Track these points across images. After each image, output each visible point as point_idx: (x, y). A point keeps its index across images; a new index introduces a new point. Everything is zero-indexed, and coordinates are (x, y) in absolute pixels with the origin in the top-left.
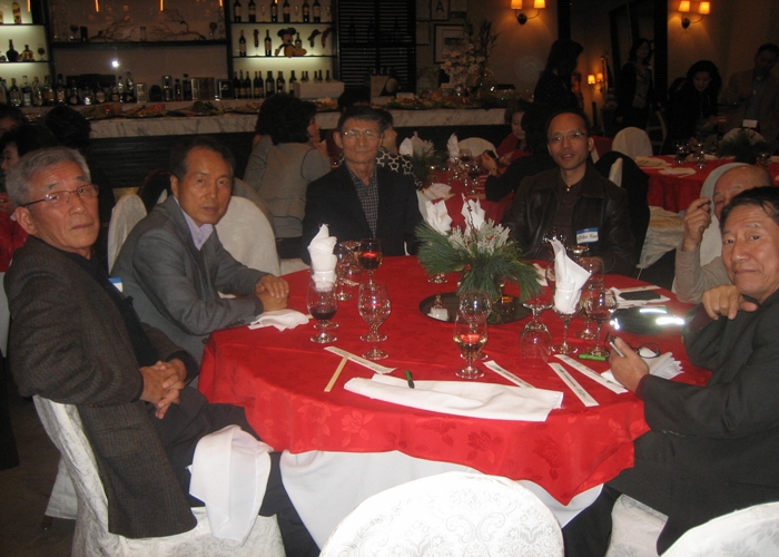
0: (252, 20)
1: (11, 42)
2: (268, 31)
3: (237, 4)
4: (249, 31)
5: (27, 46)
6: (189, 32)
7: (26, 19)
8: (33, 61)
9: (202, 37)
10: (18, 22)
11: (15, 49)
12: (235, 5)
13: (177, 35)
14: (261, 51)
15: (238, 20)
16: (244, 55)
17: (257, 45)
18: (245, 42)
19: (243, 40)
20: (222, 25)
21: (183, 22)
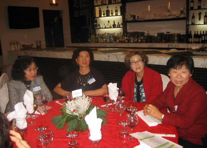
0: (199, 8)
1: (114, 21)
2: (206, 13)
3: (192, 2)
4: (196, 13)
5: (118, 23)
6: (171, 15)
7: (119, 14)
8: (120, 27)
9: (177, 16)
10: (116, 15)
11: (115, 24)
12: (191, 2)
13: (167, 16)
14: (202, 22)
15: (192, 8)
16: (193, 24)
17: (200, 19)
18: (194, 18)
19: (193, 17)
20: (185, 11)
21: (169, 11)
